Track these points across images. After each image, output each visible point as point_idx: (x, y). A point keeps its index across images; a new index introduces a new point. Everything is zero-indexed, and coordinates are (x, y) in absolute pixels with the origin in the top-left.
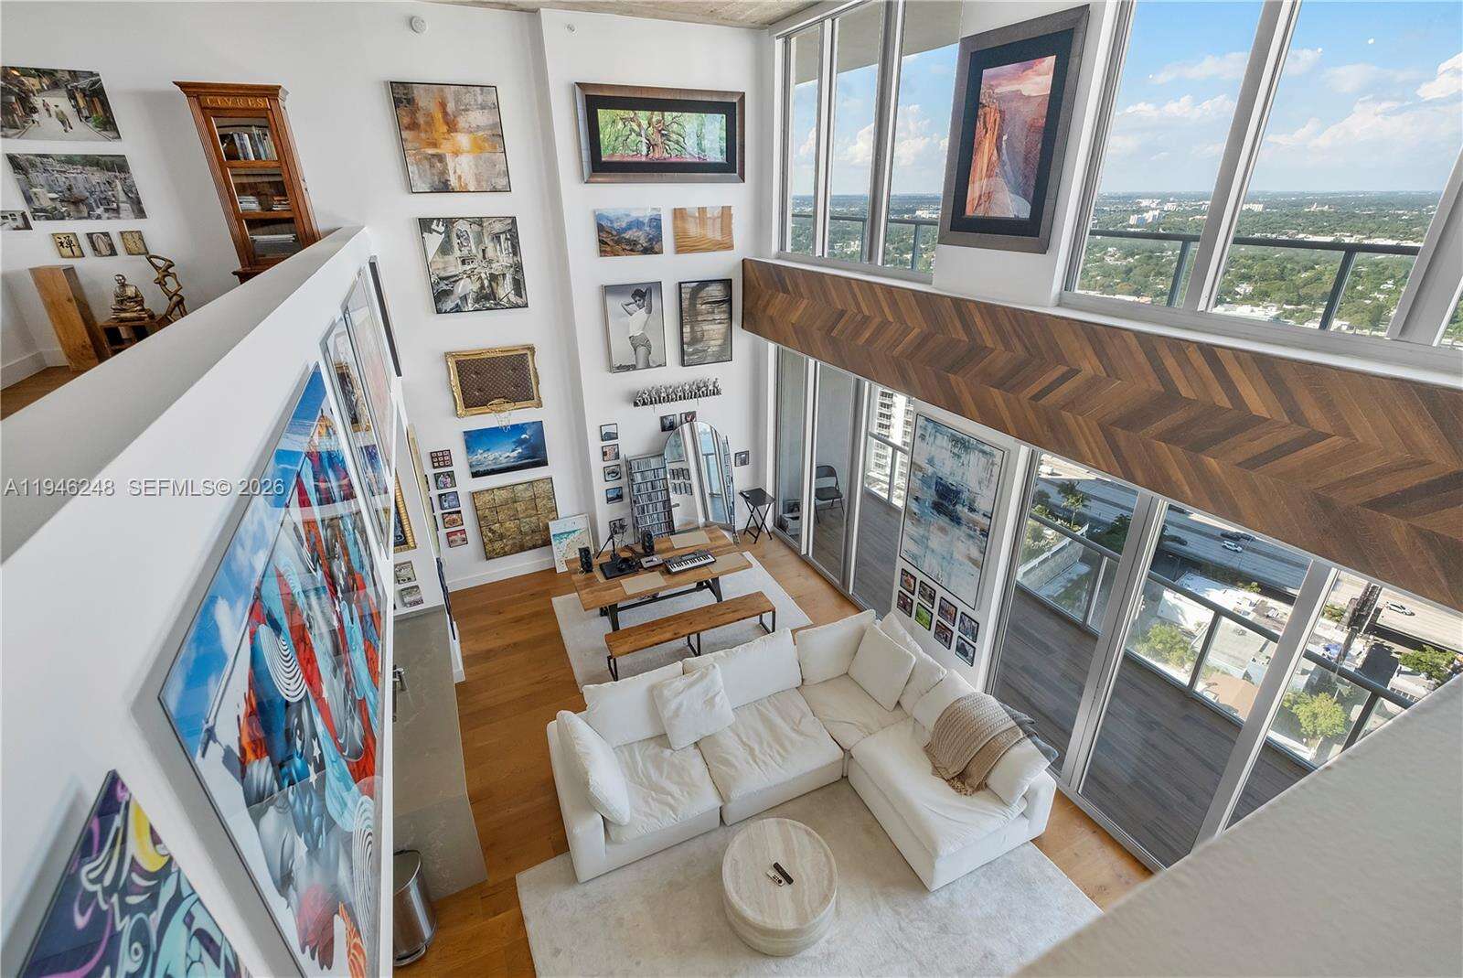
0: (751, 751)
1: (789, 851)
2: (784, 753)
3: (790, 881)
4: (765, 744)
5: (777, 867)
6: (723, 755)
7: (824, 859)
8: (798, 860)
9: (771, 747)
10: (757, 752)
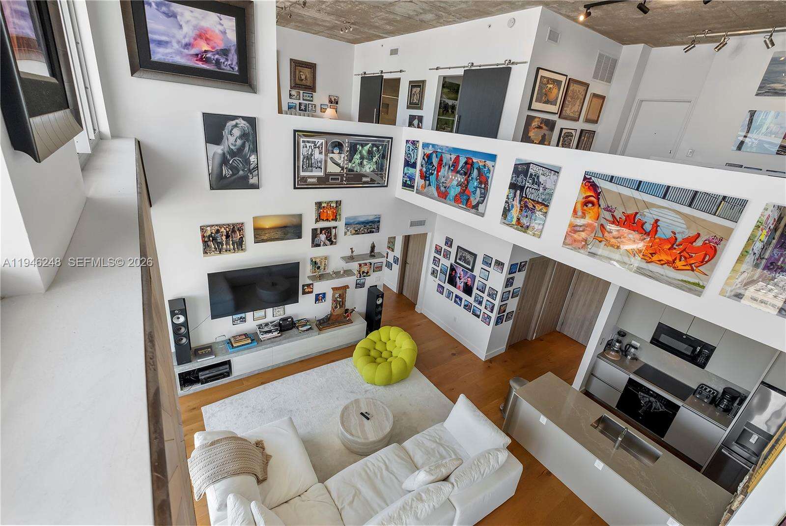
0: (387, 468)
1: (362, 425)
2: (367, 469)
3: (362, 414)
4: (379, 477)
5: (368, 419)
6: (404, 463)
7: (345, 423)
8: (358, 422)
9: (375, 473)
10: (383, 467)
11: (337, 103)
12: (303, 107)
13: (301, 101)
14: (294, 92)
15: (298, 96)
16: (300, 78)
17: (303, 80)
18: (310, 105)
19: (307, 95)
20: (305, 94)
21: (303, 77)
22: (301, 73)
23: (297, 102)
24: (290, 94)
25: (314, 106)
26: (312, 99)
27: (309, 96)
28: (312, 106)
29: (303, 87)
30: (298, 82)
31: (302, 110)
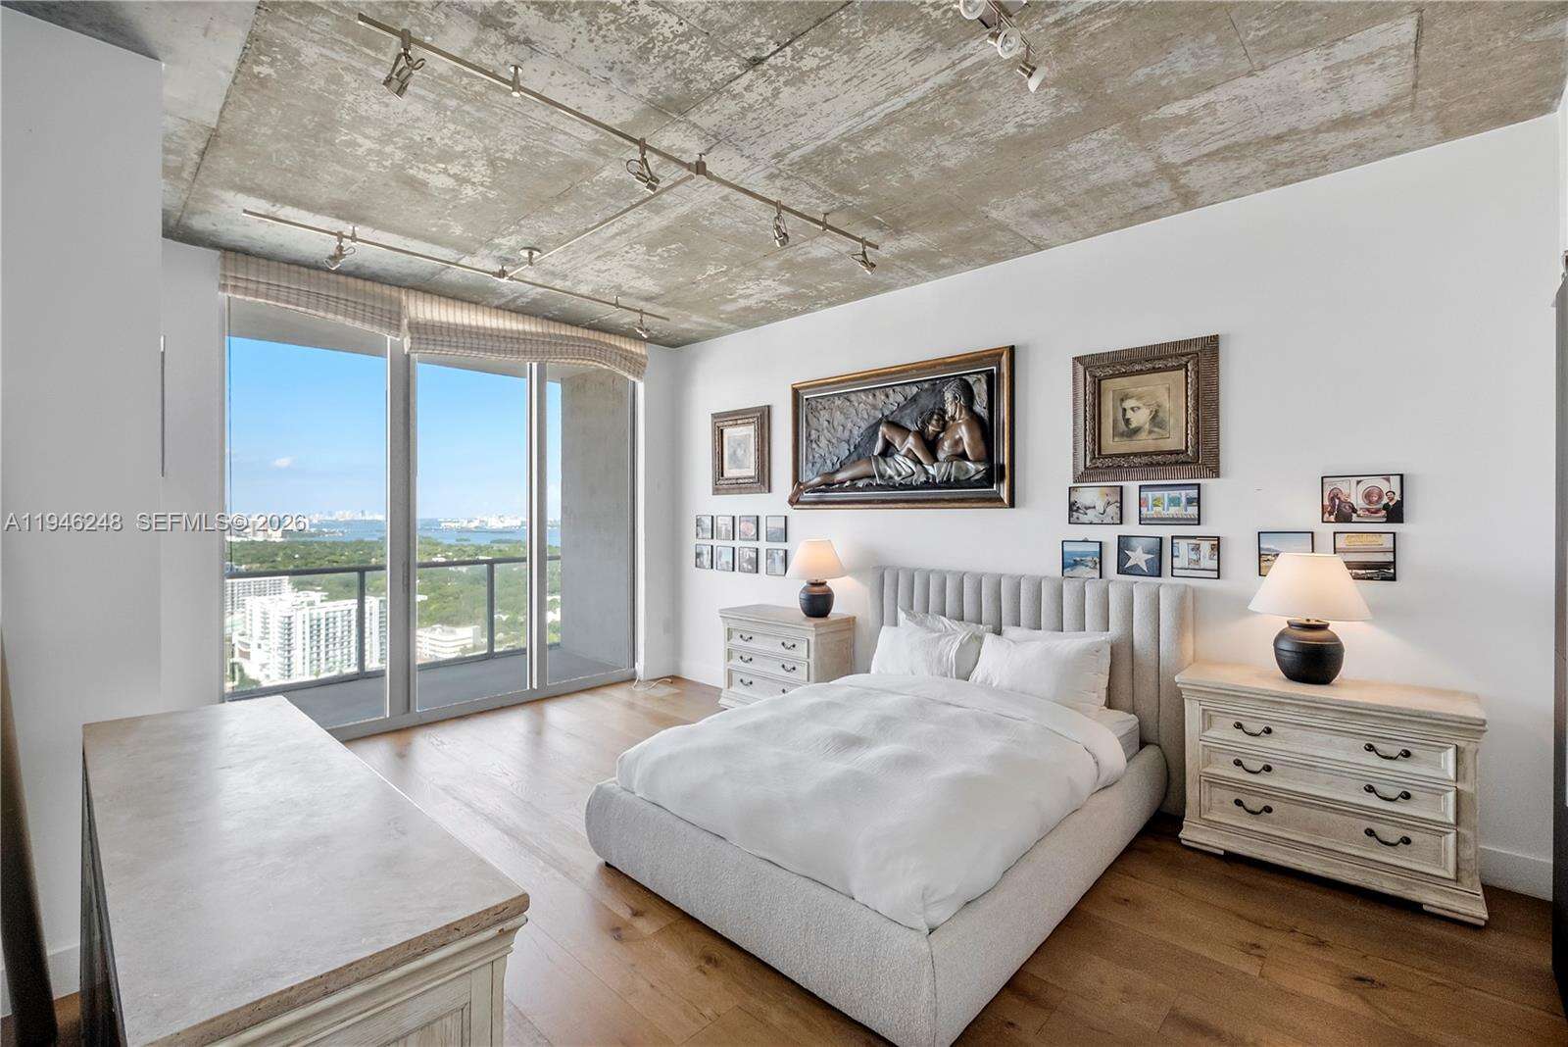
11: (1395, 513)
12: (1139, 557)
13: (1131, 527)
14: (1091, 495)
15: (1113, 510)
16: (1122, 426)
17: (1137, 431)
18: (1183, 546)
19: (1166, 494)
20: (1150, 495)
21: (1140, 418)
22: (1128, 404)
23: (1109, 535)
24: (1073, 507)
25: (1206, 546)
26: (1192, 511)
27: (1175, 502)
28: (1197, 548)
29: (1137, 460)
30: (1111, 444)
31: (1134, 571)
